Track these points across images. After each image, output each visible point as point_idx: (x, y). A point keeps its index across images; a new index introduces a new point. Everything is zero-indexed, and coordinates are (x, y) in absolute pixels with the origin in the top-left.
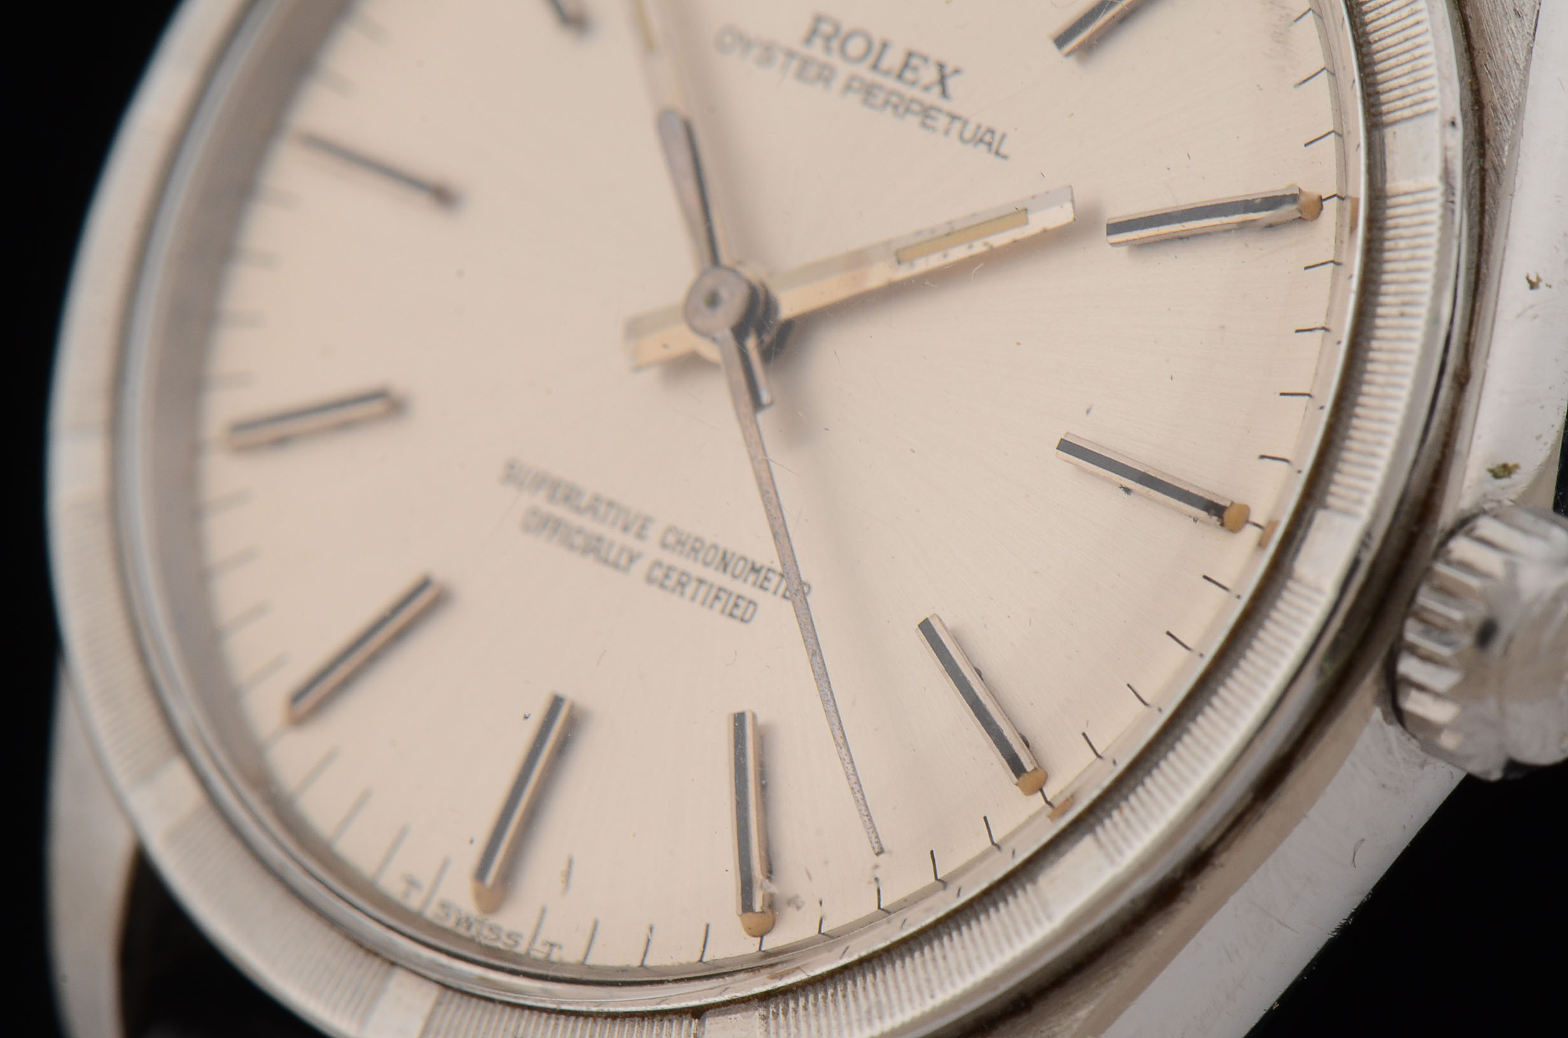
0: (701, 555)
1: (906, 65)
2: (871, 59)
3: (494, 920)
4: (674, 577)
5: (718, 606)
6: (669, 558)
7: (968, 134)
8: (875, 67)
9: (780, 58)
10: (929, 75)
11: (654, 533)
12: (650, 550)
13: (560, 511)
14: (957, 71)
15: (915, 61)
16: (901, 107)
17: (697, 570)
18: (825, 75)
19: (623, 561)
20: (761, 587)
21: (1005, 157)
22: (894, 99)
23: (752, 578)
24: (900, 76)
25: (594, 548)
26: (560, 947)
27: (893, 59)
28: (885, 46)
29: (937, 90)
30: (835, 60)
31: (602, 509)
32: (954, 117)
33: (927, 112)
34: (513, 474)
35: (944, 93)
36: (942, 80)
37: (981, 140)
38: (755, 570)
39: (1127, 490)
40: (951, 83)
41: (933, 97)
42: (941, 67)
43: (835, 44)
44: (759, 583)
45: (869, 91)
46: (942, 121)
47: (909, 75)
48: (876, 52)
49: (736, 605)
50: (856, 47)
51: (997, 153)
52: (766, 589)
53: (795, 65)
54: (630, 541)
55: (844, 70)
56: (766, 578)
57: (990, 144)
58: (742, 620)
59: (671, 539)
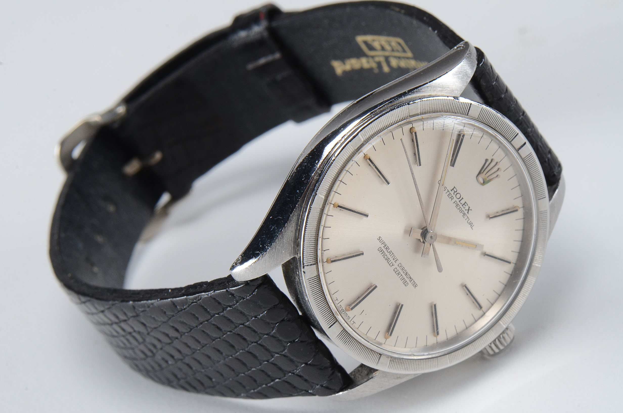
0: (403, 271)
1: (464, 204)
2: (460, 200)
3: (347, 312)
4: (398, 272)
5: (403, 281)
6: (398, 268)
7: (469, 222)
8: (460, 201)
9: (446, 191)
10: (467, 208)
11: (398, 262)
12: (396, 265)
13: (385, 250)
14: (471, 210)
15: (466, 204)
16: (461, 211)
17: (402, 273)
18: (452, 198)
19: (391, 265)
20: (410, 281)
21: (472, 229)
22: (461, 209)
23: (409, 279)
24: (463, 205)
25: (387, 259)
26: (355, 323)
27: (463, 202)
28: (462, 198)
29: (467, 211)
30: (454, 196)
31: (391, 253)
32: (468, 218)
33: (464, 214)
34: (379, 239)
35: (468, 212)
36: (468, 210)
37: (470, 224)
38: (410, 278)
39: (467, 294)
40: (469, 211)
41: (466, 212)
42: (469, 208)
43: (455, 193)
44: (410, 280)
45: (457, 205)
46: (466, 217)
47: (464, 206)
48: (461, 199)
49: (405, 282)
50: (458, 196)
51: (472, 228)
52: (411, 282)
53: (448, 193)
54: (393, 262)
55: (455, 199)
56: (411, 280)
57: (471, 226)
58: (405, 285)
59: (400, 265)
